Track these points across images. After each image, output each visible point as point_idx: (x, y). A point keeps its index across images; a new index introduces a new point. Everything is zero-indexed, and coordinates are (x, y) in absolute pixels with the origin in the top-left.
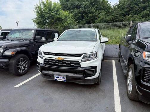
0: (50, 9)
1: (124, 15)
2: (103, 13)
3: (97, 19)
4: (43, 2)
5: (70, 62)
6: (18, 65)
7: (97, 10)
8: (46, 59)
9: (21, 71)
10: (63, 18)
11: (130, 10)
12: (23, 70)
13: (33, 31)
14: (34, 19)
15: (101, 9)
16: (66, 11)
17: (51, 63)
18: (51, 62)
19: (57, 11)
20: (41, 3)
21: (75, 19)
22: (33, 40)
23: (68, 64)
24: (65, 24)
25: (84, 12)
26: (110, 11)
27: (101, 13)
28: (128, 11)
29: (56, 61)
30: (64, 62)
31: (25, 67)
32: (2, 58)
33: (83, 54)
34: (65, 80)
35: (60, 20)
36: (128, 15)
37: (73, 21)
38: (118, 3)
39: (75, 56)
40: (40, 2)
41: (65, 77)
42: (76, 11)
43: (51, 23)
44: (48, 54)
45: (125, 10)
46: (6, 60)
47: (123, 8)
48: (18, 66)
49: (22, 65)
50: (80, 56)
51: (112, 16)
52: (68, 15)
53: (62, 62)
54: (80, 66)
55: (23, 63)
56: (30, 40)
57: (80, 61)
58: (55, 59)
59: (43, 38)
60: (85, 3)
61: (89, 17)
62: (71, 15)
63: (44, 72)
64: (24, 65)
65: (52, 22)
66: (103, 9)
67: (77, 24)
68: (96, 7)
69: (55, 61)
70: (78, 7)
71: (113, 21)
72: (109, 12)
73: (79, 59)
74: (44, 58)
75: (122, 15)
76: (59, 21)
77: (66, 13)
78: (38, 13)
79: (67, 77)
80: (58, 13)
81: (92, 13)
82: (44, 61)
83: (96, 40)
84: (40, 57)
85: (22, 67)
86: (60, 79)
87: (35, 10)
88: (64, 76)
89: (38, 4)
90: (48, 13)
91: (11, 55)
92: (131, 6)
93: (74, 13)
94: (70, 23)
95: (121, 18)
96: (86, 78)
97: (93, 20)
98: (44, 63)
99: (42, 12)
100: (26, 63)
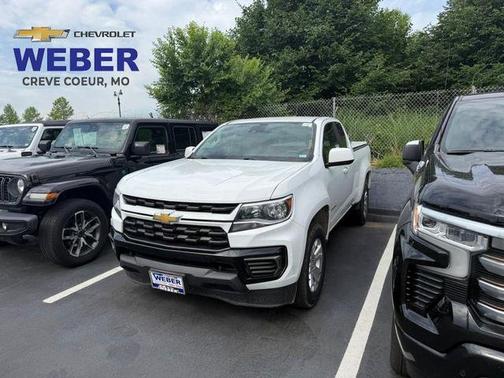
0: (198, 55)
1: (456, 65)
2: (379, 60)
3: (357, 80)
4: (179, 33)
5: (197, 231)
6: (68, 233)
7: (357, 50)
8: (128, 218)
9: (78, 252)
10: (241, 80)
11: (478, 46)
12: (85, 248)
13: (126, 127)
14: (153, 87)
15: (373, 45)
16: (250, 58)
17: (143, 231)
18: (142, 227)
19: (223, 58)
20: (174, 36)
21: (280, 84)
22: (125, 154)
23: (190, 236)
24: (245, 100)
25: (315, 58)
26: (408, 50)
27: (371, 58)
28: (472, 51)
29: (156, 225)
30: (178, 228)
31: (90, 240)
32: (19, 209)
33: (236, 205)
34: (181, 290)
35: (230, 88)
36: (471, 63)
37: (275, 90)
38: (436, 22)
39: (214, 212)
40: (169, 32)
41: (180, 279)
42: (288, 55)
43: (205, 99)
44: (134, 201)
45: (460, 46)
46: (28, 218)
47: (454, 41)
48: (66, 234)
49: (81, 234)
50: (228, 212)
51: (411, 68)
52: (256, 69)
53: (174, 228)
54: (227, 245)
55: (84, 227)
56: (115, 155)
57: (226, 227)
58: (151, 218)
59: (161, 149)
60: (316, 30)
61: (330, 75)
62: (269, 70)
63: (124, 258)
64: (87, 233)
65: (206, 95)
66: (382, 47)
67: (286, 101)
68: (356, 41)
69: (153, 225)
70: (295, 42)
71: (416, 85)
72: (404, 57)
73: (223, 220)
74: (124, 215)
75: (451, 65)
76: (229, 90)
77: (252, 64)
78: (164, 66)
79: (187, 278)
80: (225, 66)
81: (341, 60)
82: (125, 225)
83: (310, 159)
84: (117, 210)
85: (82, 240)
86: (168, 284)
87: (153, 58)
88: (178, 274)
89: (164, 40)
90: (192, 68)
91: (45, 202)
92: (482, 32)
93: (278, 64)
94: (263, 97)
95: (446, 74)
96: (251, 287)
97: (343, 84)
98: (125, 231)
99: (175, 63)
100: (94, 227)
